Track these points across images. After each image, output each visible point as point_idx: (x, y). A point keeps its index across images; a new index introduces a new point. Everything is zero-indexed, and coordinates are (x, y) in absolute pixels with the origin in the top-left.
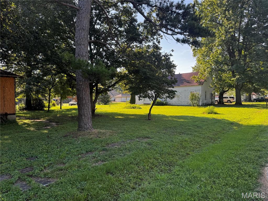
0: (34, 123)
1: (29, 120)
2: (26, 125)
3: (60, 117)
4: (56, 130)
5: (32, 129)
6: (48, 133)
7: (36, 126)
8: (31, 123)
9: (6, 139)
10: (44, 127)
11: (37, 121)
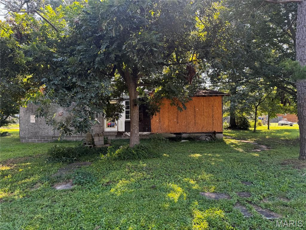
0: (241, 144)
1: (236, 140)
2: (234, 145)
3: (269, 139)
4: (269, 155)
5: (241, 150)
6: (259, 158)
7: (245, 148)
8: (238, 143)
9: (218, 158)
10: (253, 149)
11: (244, 142)
